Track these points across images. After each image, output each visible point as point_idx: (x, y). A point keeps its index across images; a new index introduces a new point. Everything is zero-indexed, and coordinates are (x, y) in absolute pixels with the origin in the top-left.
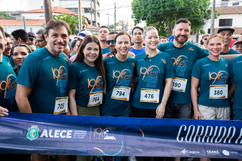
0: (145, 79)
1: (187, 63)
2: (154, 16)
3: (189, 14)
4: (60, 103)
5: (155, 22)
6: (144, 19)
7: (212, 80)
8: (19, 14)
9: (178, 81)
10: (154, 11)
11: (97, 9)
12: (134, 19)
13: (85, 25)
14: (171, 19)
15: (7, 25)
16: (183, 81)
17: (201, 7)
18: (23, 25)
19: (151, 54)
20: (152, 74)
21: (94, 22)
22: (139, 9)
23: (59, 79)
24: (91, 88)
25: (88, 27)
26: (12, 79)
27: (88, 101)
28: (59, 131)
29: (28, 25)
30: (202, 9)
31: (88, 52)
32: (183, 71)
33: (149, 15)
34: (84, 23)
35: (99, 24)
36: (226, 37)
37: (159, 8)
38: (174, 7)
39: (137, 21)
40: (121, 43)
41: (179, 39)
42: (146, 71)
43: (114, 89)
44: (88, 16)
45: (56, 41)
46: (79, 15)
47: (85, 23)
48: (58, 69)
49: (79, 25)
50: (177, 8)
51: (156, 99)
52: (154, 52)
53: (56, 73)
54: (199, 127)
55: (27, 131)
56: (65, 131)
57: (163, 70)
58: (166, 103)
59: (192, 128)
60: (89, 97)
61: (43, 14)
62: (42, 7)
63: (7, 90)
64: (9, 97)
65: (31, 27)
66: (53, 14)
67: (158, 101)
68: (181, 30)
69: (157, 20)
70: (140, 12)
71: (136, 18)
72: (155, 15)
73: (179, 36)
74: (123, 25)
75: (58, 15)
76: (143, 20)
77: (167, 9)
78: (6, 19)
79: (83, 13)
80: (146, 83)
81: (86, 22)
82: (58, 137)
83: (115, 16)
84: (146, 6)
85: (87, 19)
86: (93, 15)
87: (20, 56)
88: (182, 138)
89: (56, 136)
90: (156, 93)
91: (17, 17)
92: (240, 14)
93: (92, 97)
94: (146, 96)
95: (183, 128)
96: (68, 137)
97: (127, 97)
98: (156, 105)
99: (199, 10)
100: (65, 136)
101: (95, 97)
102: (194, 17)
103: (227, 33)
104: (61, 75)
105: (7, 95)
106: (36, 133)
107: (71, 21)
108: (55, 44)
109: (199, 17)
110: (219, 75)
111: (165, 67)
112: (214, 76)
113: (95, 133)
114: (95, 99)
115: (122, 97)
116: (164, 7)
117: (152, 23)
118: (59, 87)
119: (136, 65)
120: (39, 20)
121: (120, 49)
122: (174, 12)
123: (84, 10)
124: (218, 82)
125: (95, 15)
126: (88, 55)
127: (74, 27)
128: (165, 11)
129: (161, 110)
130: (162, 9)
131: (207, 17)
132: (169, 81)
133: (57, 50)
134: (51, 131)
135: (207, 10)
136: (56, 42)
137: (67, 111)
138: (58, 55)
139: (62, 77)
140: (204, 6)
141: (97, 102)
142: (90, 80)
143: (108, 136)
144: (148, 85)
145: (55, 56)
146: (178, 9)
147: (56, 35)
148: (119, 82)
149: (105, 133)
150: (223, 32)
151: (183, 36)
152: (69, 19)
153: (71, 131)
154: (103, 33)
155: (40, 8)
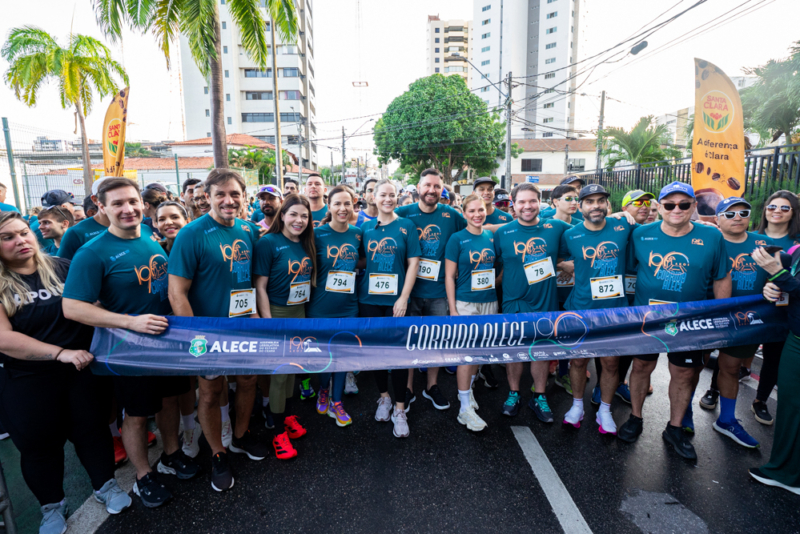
0: (376, 258)
1: (439, 236)
2: (412, 151)
3: (472, 150)
4: (239, 299)
5: (415, 162)
6: (395, 156)
7: (475, 263)
8: (167, 146)
9: (427, 263)
10: (412, 143)
11: (311, 138)
12: (377, 156)
13: (288, 167)
14: (441, 157)
15: (144, 167)
16: (434, 264)
17: (490, 138)
18: (174, 166)
19: (384, 220)
20: (387, 251)
21: (305, 161)
22: (386, 138)
23: (234, 261)
24: (293, 275)
25: (294, 170)
26: (159, 261)
27: (287, 296)
28: (237, 343)
29: (183, 167)
30: (493, 142)
31: (292, 219)
32: (435, 249)
33: (404, 150)
34: (286, 162)
35: (314, 164)
36: (486, 192)
37: (421, 138)
38: (446, 136)
39: (384, 160)
40: (338, 204)
41: (427, 198)
42: (377, 246)
43: (330, 275)
44: (294, 149)
45: (222, 202)
46: (276, 148)
47: (289, 164)
48: (231, 245)
49: (277, 168)
50: (452, 139)
51: (393, 289)
52: (389, 217)
53: (229, 252)
54: (433, 326)
55: (189, 344)
56: (247, 343)
57: (402, 245)
58: (407, 296)
59: (425, 328)
60: (289, 290)
61: (211, 148)
62: (209, 134)
63: (153, 280)
64: (157, 291)
65: (188, 171)
66: (229, 147)
67: (396, 293)
68: (429, 185)
69: (419, 159)
70: (388, 144)
71: (382, 154)
72: (415, 150)
73: (426, 194)
74: (358, 166)
75: (238, 148)
76: (394, 158)
77: (435, 139)
78: (141, 157)
79: (284, 145)
80: (377, 264)
81: (291, 160)
82: (236, 351)
83: (344, 151)
84: (397, 134)
85: (293, 156)
86: (303, 149)
87: (169, 221)
88: (414, 346)
89: (233, 350)
90: (392, 281)
91: (162, 152)
92: (553, 151)
93: (293, 289)
94: (378, 285)
95: (414, 329)
96: (251, 350)
97: (351, 288)
98: (394, 298)
99: (489, 142)
100: (246, 350)
101: (299, 290)
102: (480, 154)
103: (487, 187)
104: (237, 254)
105: (154, 288)
106: (203, 346)
107: (263, 159)
108: (222, 208)
109: (489, 154)
110: (483, 254)
111: (405, 240)
112: (476, 257)
113: (292, 342)
114: (299, 294)
115: (342, 287)
116: (429, 136)
117: (410, 163)
118: (235, 274)
119: (362, 238)
120: (202, 158)
121: (337, 213)
122: (447, 145)
123: (286, 139)
124: (482, 266)
125: (307, 148)
126: (291, 224)
127: (269, 170)
128: (432, 143)
129: (400, 307)
130: (426, 140)
131: (501, 155)
132: (413, 261)
133: (226, 216)
134: (225, 343)
135: (501, 143)
136: (223, 205)
137: (254, 311)
138: (229, 224)
139: (241, 256)
140: (495, 136)
141: (302, 298)
142: (291, 262)
143: (311, 347)
144: (380, 268)
145: (225, 226)
146: (452, 141)
147: (221, 194)
148: (337, 264)
149: (305, 343)
150: (483, 186)
151: (432, 194)
152: (259, 156)
153: (256, 343)
154: (313, 185)
155: (206, 136)
